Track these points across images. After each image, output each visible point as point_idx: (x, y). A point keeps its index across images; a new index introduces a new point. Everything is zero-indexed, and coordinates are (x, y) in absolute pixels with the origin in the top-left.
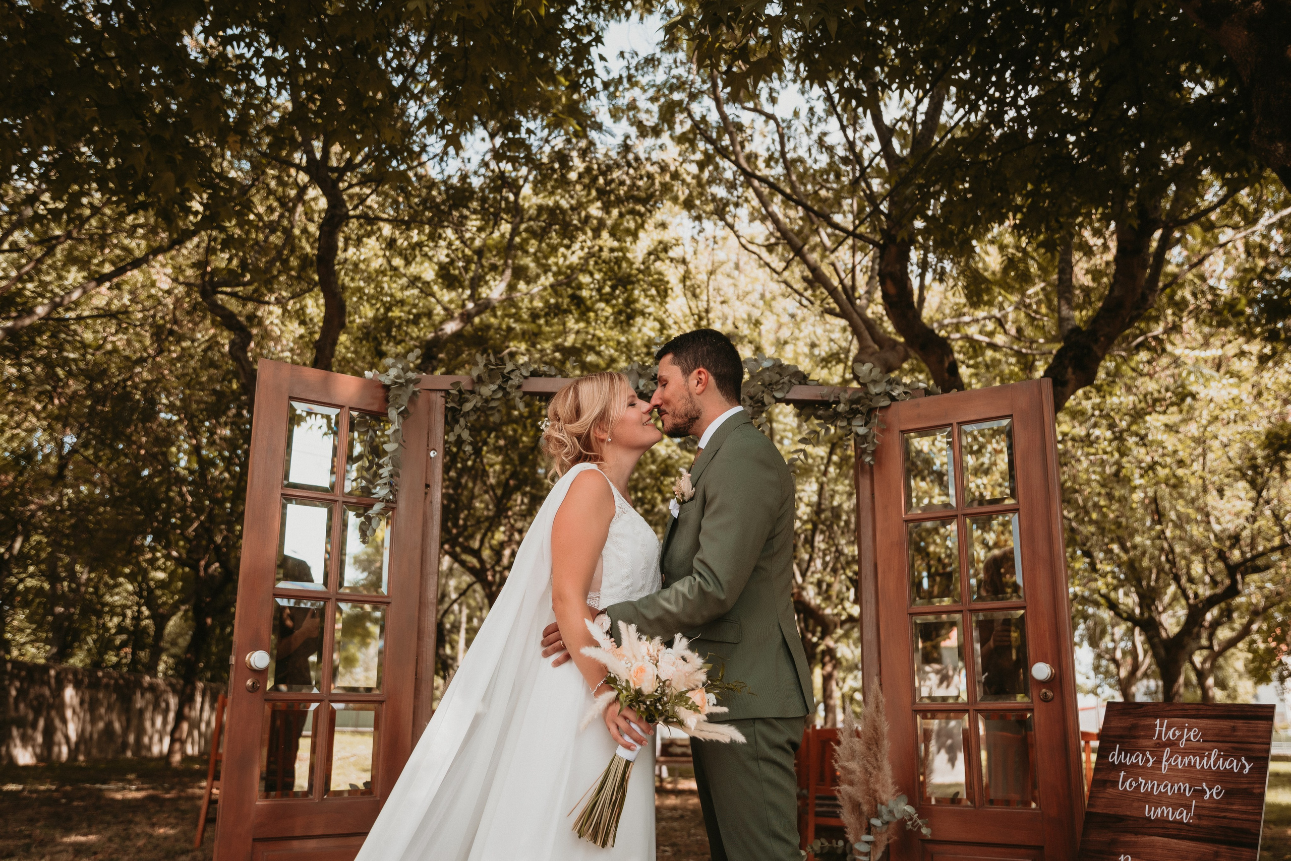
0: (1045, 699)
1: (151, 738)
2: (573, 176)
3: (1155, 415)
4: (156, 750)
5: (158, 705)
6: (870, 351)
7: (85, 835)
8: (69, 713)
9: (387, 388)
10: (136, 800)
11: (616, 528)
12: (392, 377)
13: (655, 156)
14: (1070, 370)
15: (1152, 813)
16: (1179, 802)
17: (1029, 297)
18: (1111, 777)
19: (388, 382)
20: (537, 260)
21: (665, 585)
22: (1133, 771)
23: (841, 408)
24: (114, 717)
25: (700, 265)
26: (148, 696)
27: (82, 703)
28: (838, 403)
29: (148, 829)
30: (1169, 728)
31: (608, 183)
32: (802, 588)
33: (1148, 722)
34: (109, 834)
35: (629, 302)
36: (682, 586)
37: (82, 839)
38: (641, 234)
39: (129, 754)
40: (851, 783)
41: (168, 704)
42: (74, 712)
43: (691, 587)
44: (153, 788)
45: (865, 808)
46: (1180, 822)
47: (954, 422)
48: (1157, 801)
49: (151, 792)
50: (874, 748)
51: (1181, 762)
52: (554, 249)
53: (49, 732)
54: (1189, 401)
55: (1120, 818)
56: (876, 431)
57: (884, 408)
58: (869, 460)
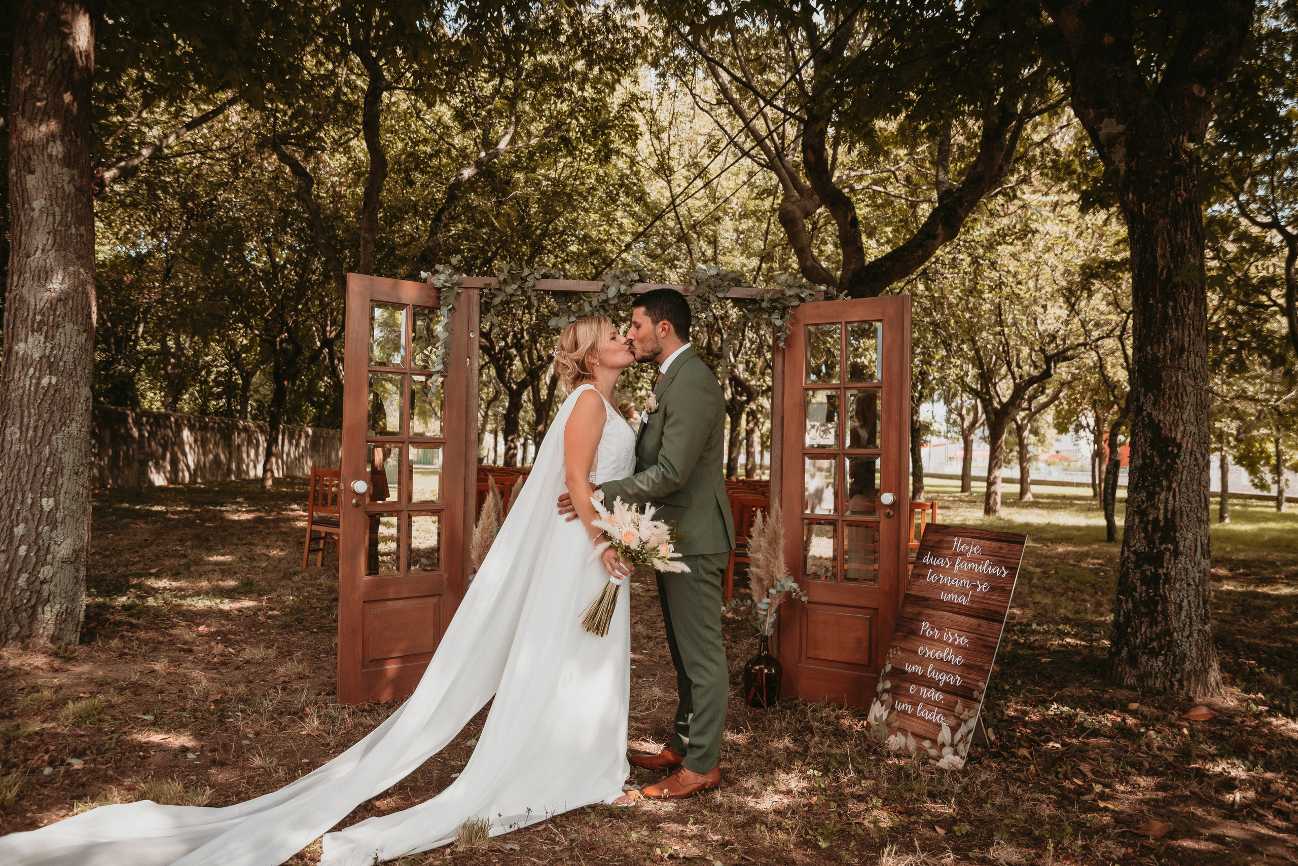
0: (888, 516)
1: (248, 466)
2: (562, 39)
3: (1004, 246)
4: (252, 474)
5: (251, 441)
6: (793, 199)
7: (223, 555)
8: (187, 448)
9: (439, 290)
10: (248, 520)
11: (607, 429)
12: (441, 281)
13: (631, 23)
14: (940, 227)
15: (945, 597)
16: (962, 592)
17: (918, 154)
18: (923, 572)
19: (439, 285)
20: (532, 105)
21: (639, 468)
22: (937, 569)
23: (764, 305)
24: (220, 451)
25: (663, 117)
26: (243, 435)
27: (196, 441)
28: (763, 300)
29: (264, 551)
30: (962, 544)
32: (734, 366)
33: (950, 538)
34: (238, 555)
35: (606, 144)
36: (651, 473)
37: (221, 558)
38: (617, 86)
39: (233, 478)
40: (758, 566)
41: (258, 441)
42: (191, 447)
43: (657, 474)
44: (258, 510)
45: (766, 583)
46: (961, 604)
47: (843, 321)
48: (949, 590)
49: (258, 514)
51: (966, 566)
52: (546, 97)
53: (174, 463)
54: (1030, 235)
55: (925, 599)
56: (788, 324)
57: (794, 307)
58: (782, 345)
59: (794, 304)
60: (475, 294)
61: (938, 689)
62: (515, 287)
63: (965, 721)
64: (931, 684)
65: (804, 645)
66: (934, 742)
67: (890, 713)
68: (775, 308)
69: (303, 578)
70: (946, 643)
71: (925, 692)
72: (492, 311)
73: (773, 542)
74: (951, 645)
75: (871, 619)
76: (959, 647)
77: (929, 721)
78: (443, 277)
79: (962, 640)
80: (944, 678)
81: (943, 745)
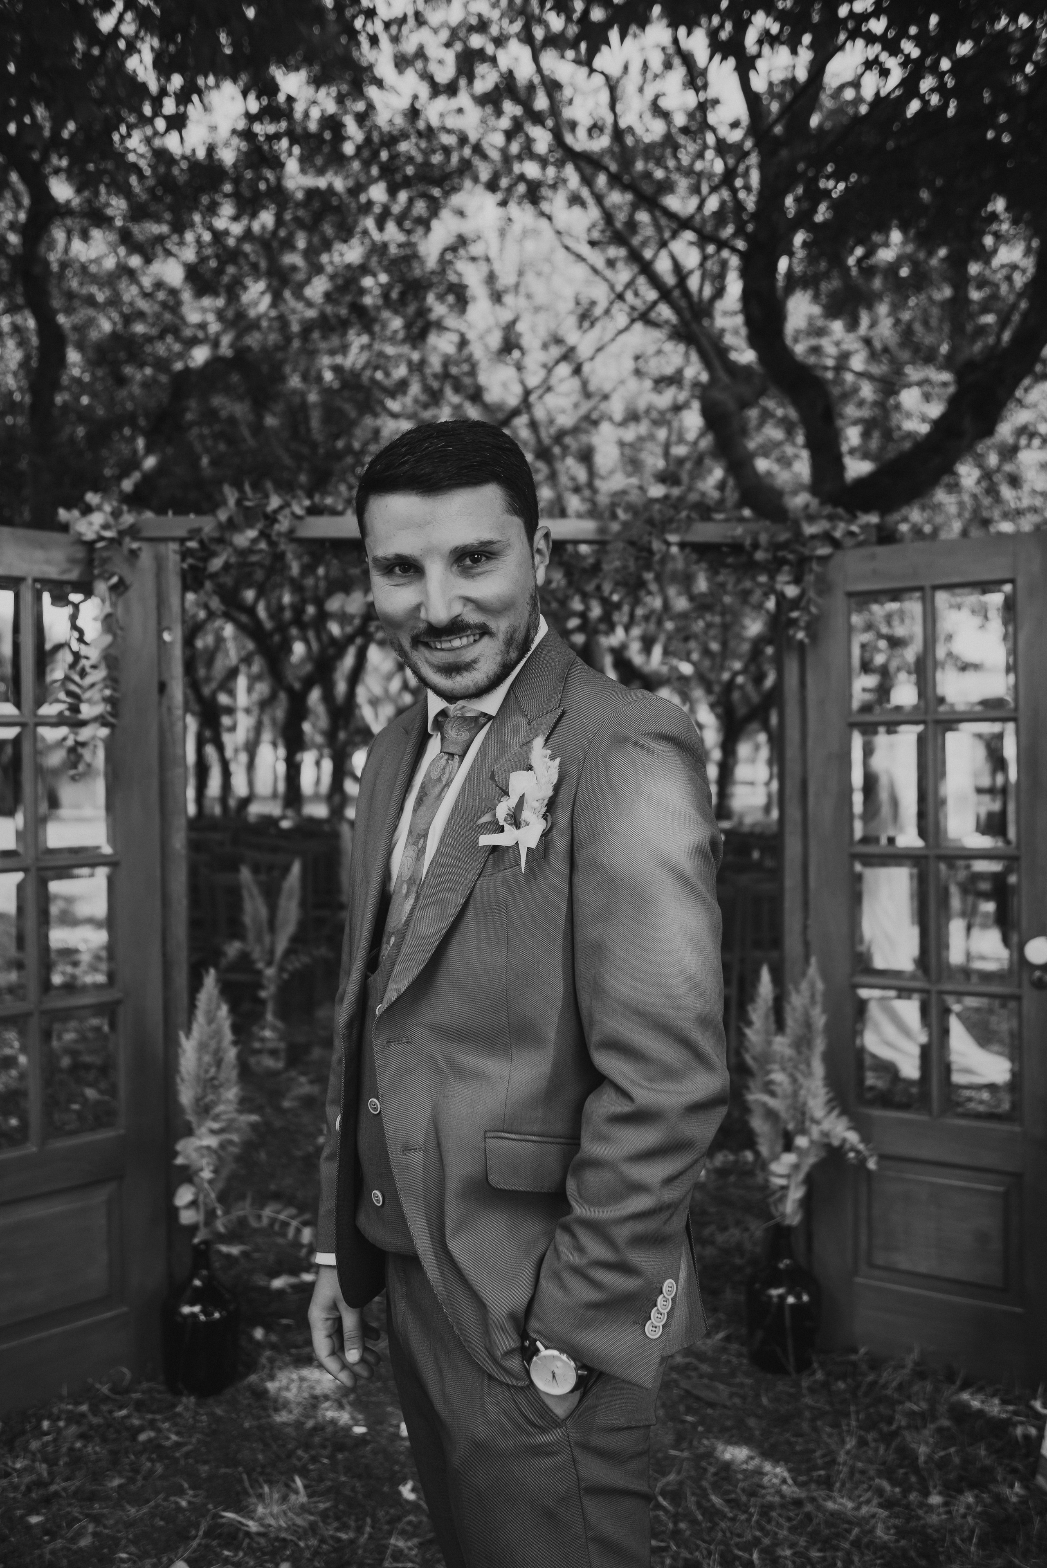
0: (1039, 985)
6: (721, 383)
9: (90, 545)
12: (96, 527)
13: (452, 123)
19: (90, 536)
20: (307, 258)
23: (760, 556)
25: (507, 264)
28: (756, 546)
35: (421, 311)
38: (435, 224)
40: (773, 1094)
45: (787, 1123)
47: (926, 583)
50: (804, 1049)
56: (811, 594)
57: (823, 560)
58: (801, 635)
59: (824, 551)
60: (171, 550)
62: (252, 533)
65: (863, 1239)
68: (782, 562)
72: (208, 585)
73: (802, 1043)
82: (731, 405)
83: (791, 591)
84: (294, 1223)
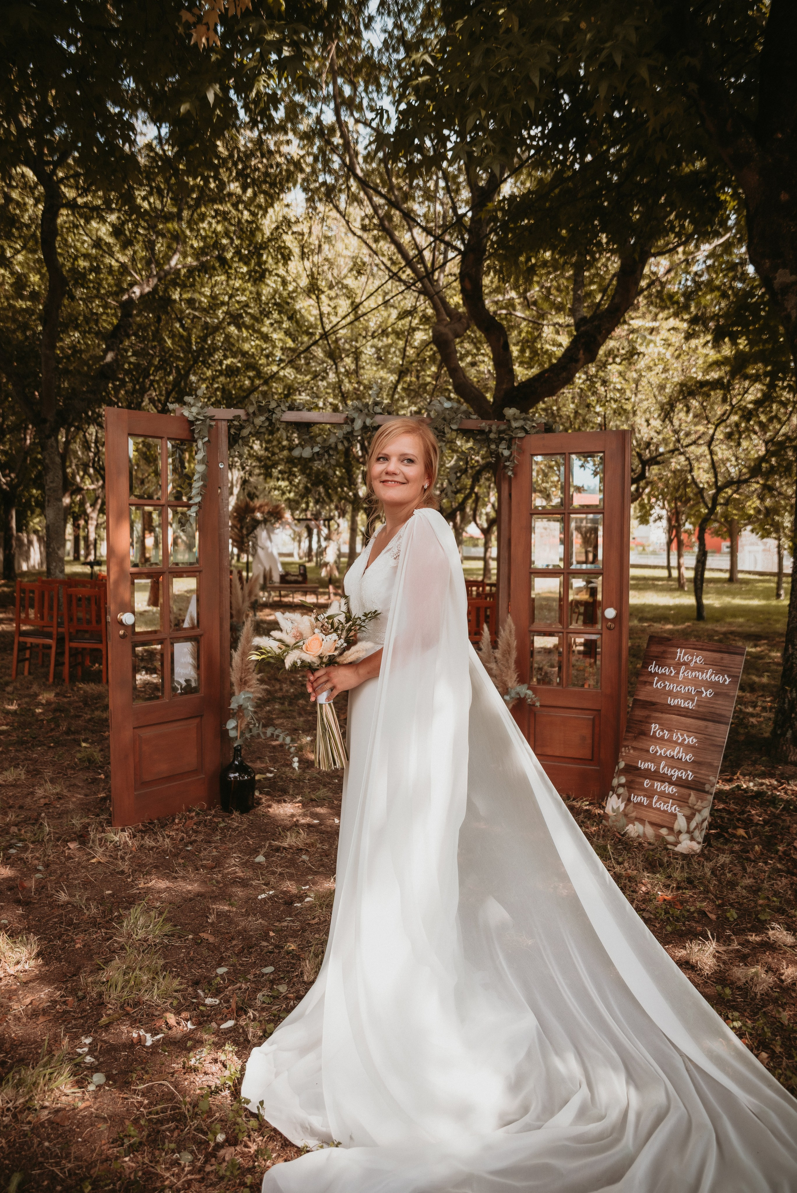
0: (610, 628)
6: (444, 322)
9: (191, 423)
12: (194, 414)
13: (283, 150)
14: (581, 351)
15: (672, 702)
16: (688, 697)
18: (650, 679)
19: (191, 418)
22: (663, 677)
23: (492, 436)
28: (490, 431)
30: (685, 654)
31: (245, 168)
33: (673, 649)
38: (270, 210)
46: (688, 708)
47: (566, 451)
48: (676, 695)
51: (691, 675)
54: (636, 357)
55: (653, 704)
56: (515, 454)
57: (521, 439)
58: (510, 473)
59: (520, 435)
60: (224, 426)
61: (671, 783)
62: (262, 418)
63: (699, 811)
64: (664, 779)
66: (671, 829)
67: (626, 805)
68: (502, 439)
69: (15, 688)
70: (676, 742)
71: (658, 786)
72: (240, 442)
73: (506, 653)
74: (681, 744)
75: (593, 720)
76: (688, 746)
77: (665, 812)
78: (194, 410)
79: (691, 740)
80: (676, 774)
81: (680, 832)
82: (451, 336)
83: (506, 453)
84: (282, 735)
